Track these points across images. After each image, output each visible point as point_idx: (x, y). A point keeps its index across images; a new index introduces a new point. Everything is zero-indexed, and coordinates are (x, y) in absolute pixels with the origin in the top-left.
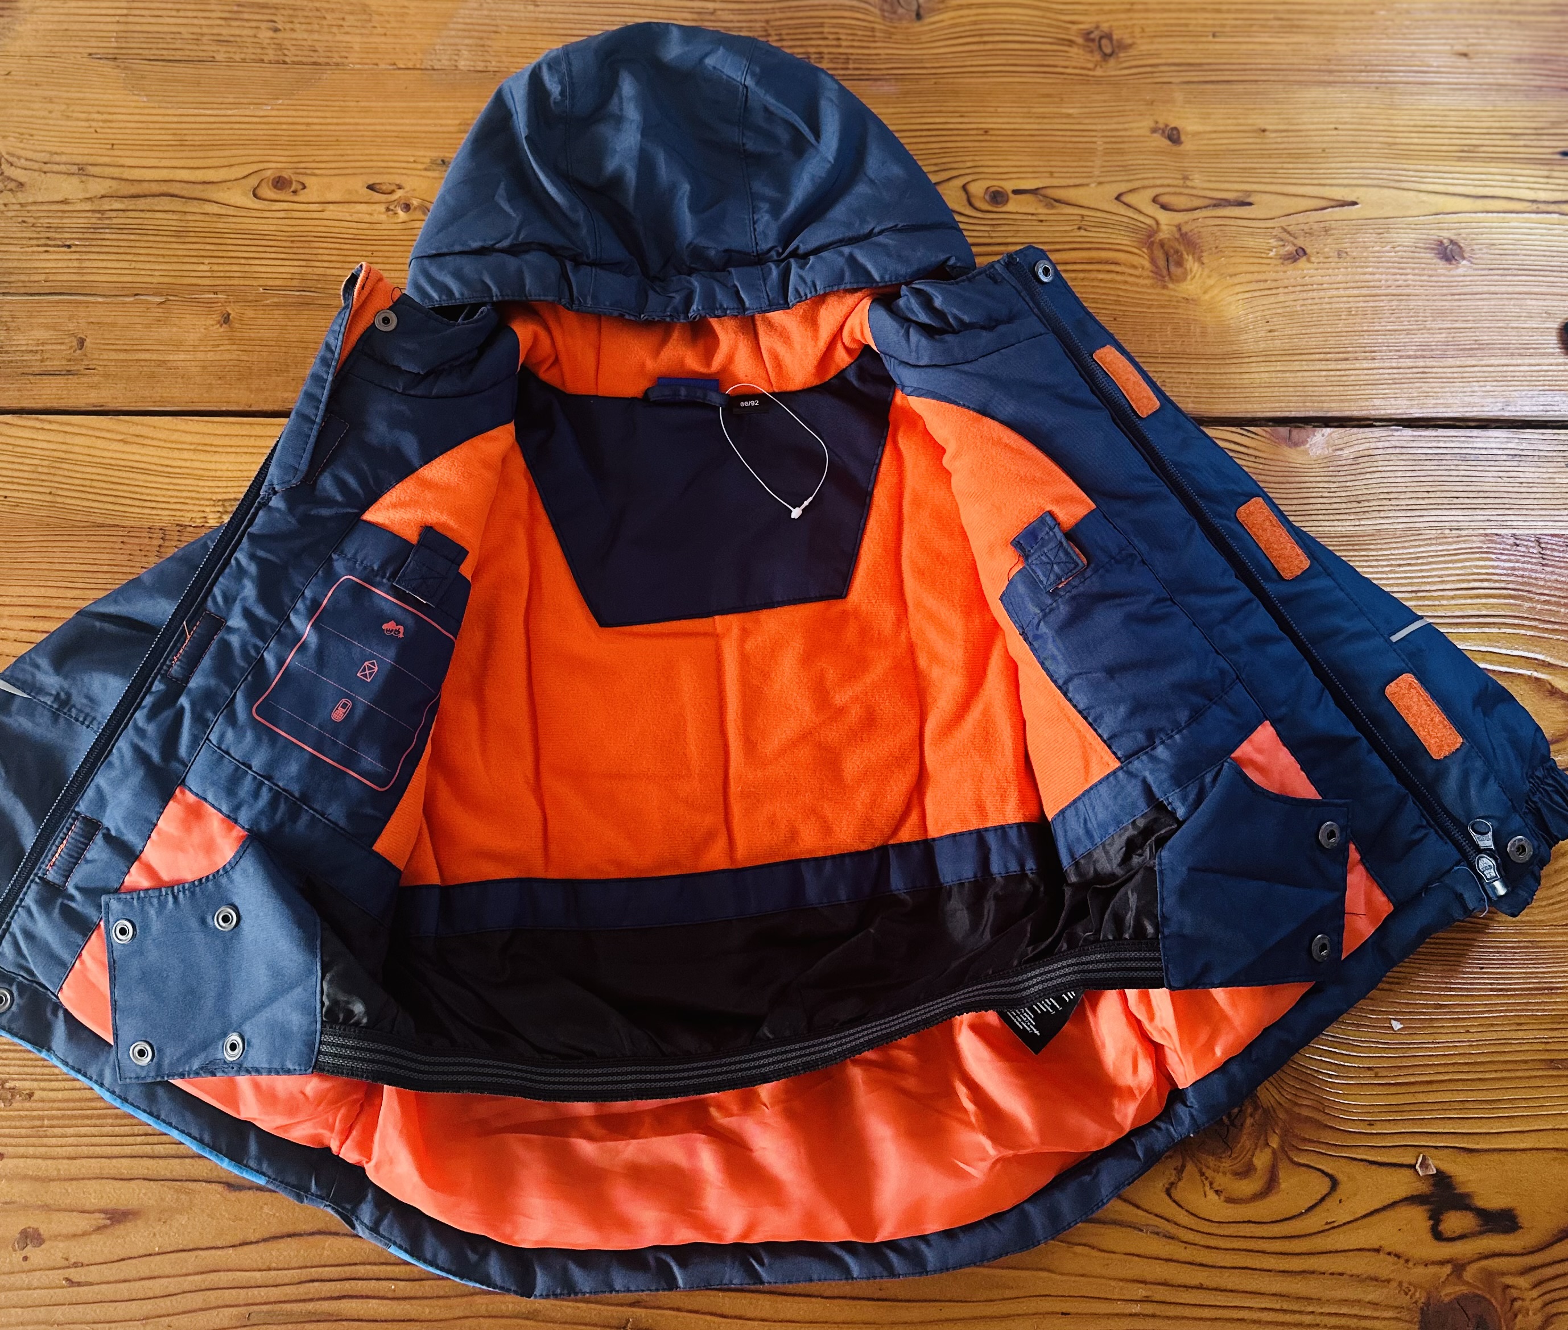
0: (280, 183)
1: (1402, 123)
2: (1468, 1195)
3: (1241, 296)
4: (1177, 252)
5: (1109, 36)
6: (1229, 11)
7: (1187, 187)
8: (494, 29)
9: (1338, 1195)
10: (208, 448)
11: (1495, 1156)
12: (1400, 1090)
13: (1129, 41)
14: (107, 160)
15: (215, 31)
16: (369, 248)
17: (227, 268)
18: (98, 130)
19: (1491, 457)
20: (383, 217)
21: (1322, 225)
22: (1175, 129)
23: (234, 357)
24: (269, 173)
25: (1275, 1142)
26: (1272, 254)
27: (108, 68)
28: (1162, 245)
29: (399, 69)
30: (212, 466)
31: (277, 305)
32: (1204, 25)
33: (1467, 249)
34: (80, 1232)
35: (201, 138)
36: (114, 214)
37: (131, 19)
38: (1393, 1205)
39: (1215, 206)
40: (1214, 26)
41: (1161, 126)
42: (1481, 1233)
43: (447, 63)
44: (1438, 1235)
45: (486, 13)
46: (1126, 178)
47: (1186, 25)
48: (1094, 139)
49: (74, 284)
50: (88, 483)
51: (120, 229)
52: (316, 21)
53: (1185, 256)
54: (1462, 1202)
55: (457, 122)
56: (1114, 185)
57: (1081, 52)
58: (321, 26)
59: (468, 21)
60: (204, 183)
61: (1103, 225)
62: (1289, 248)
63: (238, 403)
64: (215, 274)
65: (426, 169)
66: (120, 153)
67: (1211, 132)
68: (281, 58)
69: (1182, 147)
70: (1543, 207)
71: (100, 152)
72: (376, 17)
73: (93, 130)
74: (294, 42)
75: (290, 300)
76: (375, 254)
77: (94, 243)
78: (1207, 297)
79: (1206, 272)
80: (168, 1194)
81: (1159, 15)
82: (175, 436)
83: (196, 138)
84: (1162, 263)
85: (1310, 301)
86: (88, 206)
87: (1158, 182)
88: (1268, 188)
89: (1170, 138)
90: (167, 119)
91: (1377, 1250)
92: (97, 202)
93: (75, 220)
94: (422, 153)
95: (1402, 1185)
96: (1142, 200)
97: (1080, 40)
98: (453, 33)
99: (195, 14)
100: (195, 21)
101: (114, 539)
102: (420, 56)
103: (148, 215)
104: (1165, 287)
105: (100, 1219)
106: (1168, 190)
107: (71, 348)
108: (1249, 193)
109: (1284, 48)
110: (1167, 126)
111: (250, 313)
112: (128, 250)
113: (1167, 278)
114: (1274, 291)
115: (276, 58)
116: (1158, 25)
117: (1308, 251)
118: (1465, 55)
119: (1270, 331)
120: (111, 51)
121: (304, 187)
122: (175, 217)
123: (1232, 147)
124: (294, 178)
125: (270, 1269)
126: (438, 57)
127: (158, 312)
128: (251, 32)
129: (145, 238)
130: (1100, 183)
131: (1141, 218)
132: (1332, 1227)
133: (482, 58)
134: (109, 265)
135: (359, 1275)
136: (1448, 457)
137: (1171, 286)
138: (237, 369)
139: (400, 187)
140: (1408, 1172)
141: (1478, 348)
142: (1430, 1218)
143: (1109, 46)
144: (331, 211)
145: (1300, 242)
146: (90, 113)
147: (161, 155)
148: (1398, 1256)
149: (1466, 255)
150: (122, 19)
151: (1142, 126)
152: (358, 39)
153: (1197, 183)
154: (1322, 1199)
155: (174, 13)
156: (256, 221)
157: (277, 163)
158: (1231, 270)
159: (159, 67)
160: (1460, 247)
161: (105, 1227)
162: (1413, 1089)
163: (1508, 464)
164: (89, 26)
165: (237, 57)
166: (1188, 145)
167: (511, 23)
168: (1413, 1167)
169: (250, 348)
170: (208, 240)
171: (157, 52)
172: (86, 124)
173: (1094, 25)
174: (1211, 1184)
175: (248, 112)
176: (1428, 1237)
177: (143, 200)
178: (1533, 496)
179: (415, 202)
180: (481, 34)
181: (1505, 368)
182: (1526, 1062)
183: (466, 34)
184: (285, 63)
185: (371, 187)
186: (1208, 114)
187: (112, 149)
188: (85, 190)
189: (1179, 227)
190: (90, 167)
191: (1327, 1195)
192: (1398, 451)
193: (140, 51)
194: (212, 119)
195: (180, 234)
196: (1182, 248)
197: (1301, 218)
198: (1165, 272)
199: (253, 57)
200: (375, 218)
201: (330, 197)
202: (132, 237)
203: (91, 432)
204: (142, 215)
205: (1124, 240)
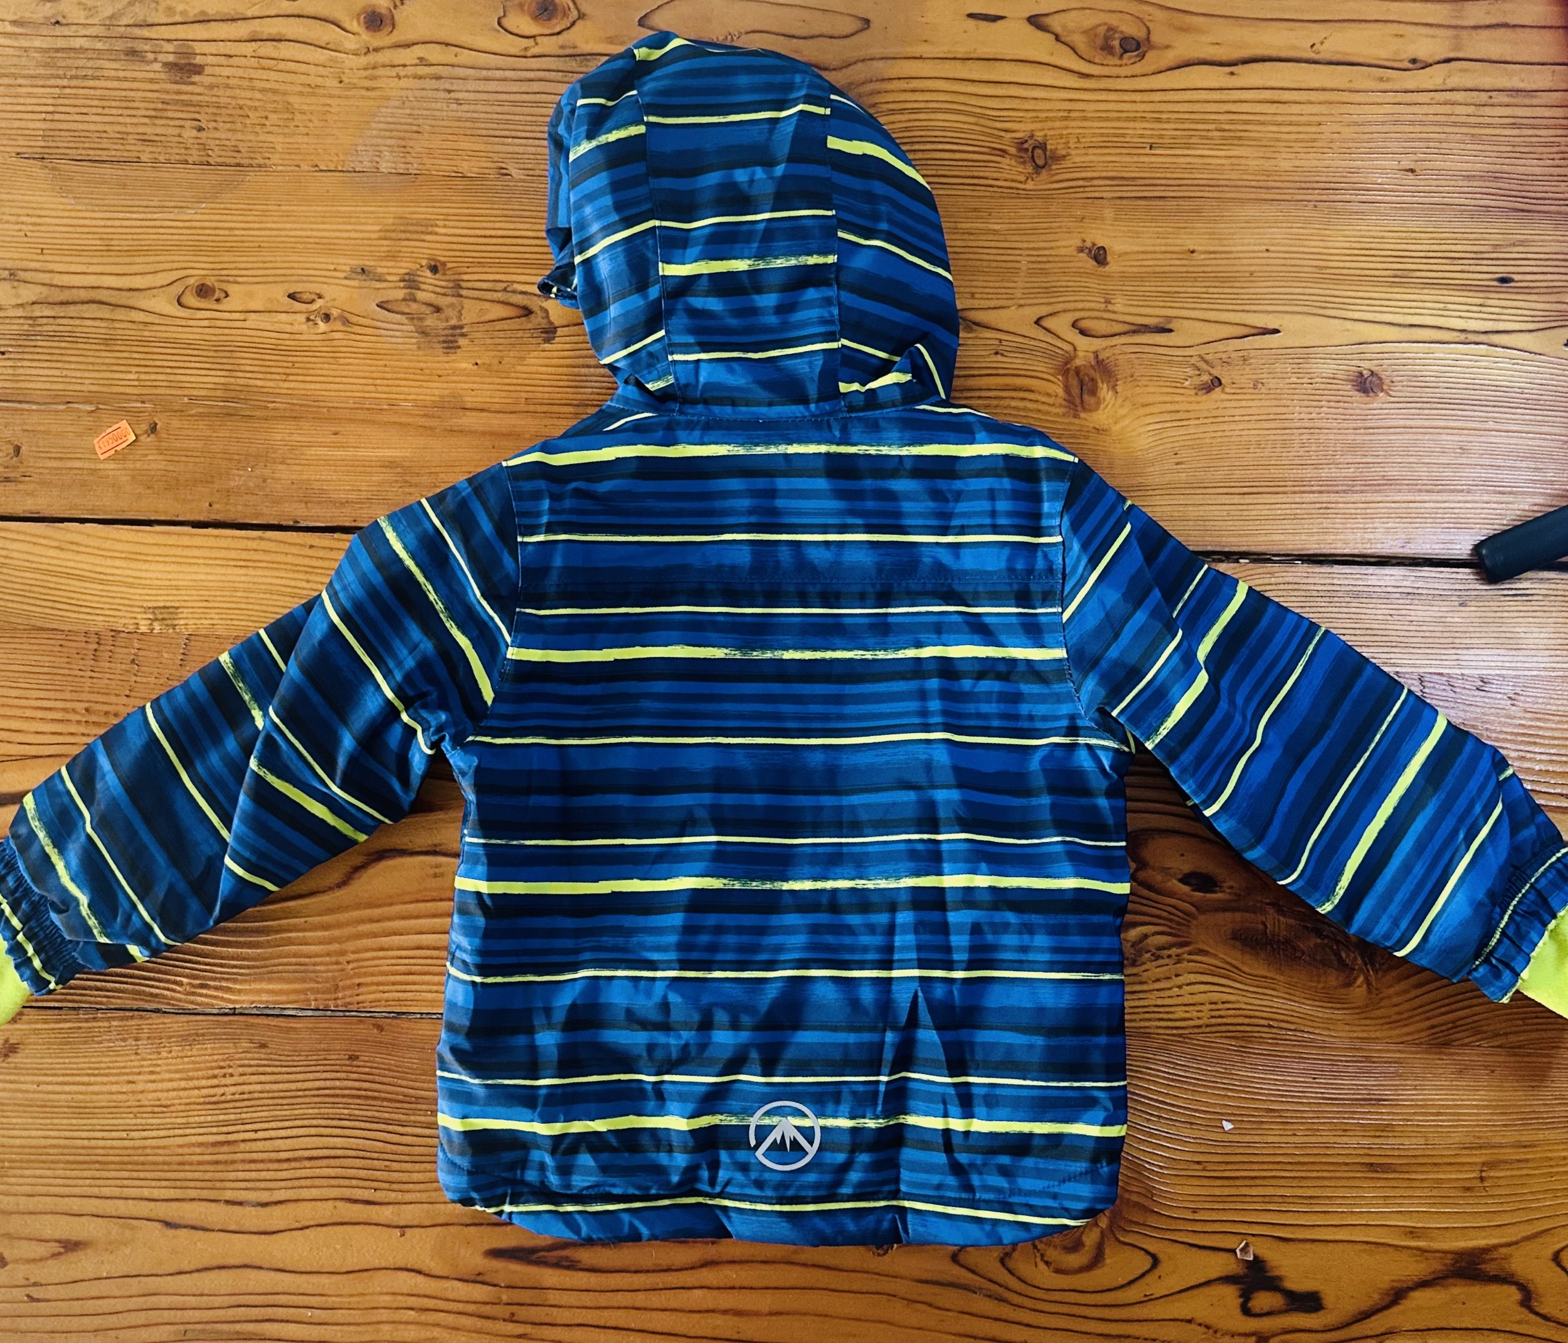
0: (203, 291)
1: (1337, 245)
2: (1280, 1278)
3: (1151, 427)
4: (1093, 380)
5: (1043, 146)
6: (1168, 121)
7: (1109, 311)
8: (415, 128)
9: (1157, 1272)
10: (139, 557)
11: (1308, 1246)
12: (1226, 1182)
13: (1064, 152)
14: (37, 265)
15: (141, 130)
16: (290, 359)
17: (153, 377)
18: (29, 234)
19: (1386, 596)
20: (304, 327)
21: (1241, 354)
22: (1103, 248)
23: (161, 467)
24: (191, 281)
25: (1104, 1222)
26: (1187, 383)
27: (35, 167)
28: (1077, 371)
29: (321, 171)
30: (143, 574)
31: (201, 415)
32: (1142, 136)
33: (1387, 381)
34: (37, 1257)
35: (126, 243)
36: (45, 321)
37: (57, 117)
38: (1208, 1283)
39: (1134, 332)
40: (1152, 136)
41: (1088, 244)
42: (1286, 1311)
43: (369, 164)
44: (1246, 1311)
45: (408, 111)
46: (1047, 300)
47: (1123, 135)
48: (1019, 258)
49: (8, 391)
50: (27, 588)
51: (52, 336)
52: (240, 119)
53: (1100, 384)
54: (1273, 1284)
55: (378, 228)
56: (1035, 308)
57: (1013, 163)
58: (245, 125)
59: (390, 120)
60: (131, 290)
61: (1020, 350)
62: (1206, 378)
63: (166, 513)
64: (142, 383)
65: (346, 278)
66: (49, 258)
67: (1138, 252)
68: (205, 158)
69: (1107, 269)
70: (1472, 337)
71: (30, 256)
72: (298, 116)
73: (22, 234)
74: (217, 142)
75: (214, 411)
76: (297, 365)
77: (27, 350)
78: (1117, 427)
79: (1120, 401)
80: (114, 1229)
81: (1096, 124)
82: (108, 544)
83: (123, 243)
84: (1076, 391)
85: (1219, 434)
86: (20, 312)
87: (1080, 305)
88: (1193, 314)
89: (1096, 258)
90: (94, 222)
91: (1189, 1321)
92: (29, 308)
93: (8, 327)
94: (342, 261)
95: (1220, 1265)
96: (1061, 325)
97: (1013, 150)
98: (374, 132)
99: (120, 112)
100: (121, 119)
101: (52, 642)
102: (342, 157)
103: (77, 322)
104: (1076, 416)
105: (56, 1248)
106: (1087, 314)
107: (8, 455)
108: (1169, 319)
109: (1223, 161)
110: (1094, 245)
111: (175, 423)
112: (60, 358)
113: (1079, 408)
114: (1185, 423)
115: (201, 159)
116: (1094, 135)
117: (1223, 381)
118: (1412, 171)
119: (1177, 464)
120: (39, 150)
121: (227, 296)
122: (103, 324)
123: (1158, 269)
124: (216, 284)
125: (201, 1295)
126: (360, 159)
127: (87, 421)
128: (177, 131)
129: (75, 346)
130: (1021, 306)
131: (1059, 343)
132: (1149, 1299)
133: (403, 160)
134: (41, 372)
135: (280, 1303)
136: (1339, 594)
137: (1082, 415)
138: (164, 478)
139: (320, 297)
140: (1229, 1255)
141: (1388, 483)
142: (1241, 1296)
143: (1043, 156)
144: (253, 320)
145: (1215, 372)
146: (19, 215)
147: (89, 260)
148: (1208, 1327)
149: (1385, 387)
150: (49, 117)
151: (1068, 244)
152: (281, 139)
153: (1118, 307)
154: (1143, 1275)
155: (100, 111)
156: (180, 329)
157: (200, 270)
158: (1145, 401)
159: (86, 168)
160: (1380, 379)
161: (60, 1254)
162: (1238, 1183)
163: (1401, 601)
164: (17, 124)
165: (162, 158)
166: (1114, 266)
167: (433, 123)
168: (1233, 1251)
169: (176, 459)
170: (135, 349)
171: (84, 152)
172: (17, 227)
173: (1029, 134)
174: (1042, 1256)
175: (171, 216)
176: (1237, 1312)
177: (72, 307)
178: (1422, 634)
179: (335, 313)
180: (402, 134)
181: (1411, 505)
182: (1347, 1164)
183: (388, 134)
184: (209, 164)
185: (292, 296)
186: (1138, 233)
187: (42, 253)
188: (17, 296)
189: (1096, 354)
190: (20, 273)
191: (1148, 1272)
192: (1290, 587)
193: (68, 151)
194: (138, 223)
195: (108, 342)
196: (1097, 376)
197: (1220, 346)
198: (1078, 401)
199: (178, 157)
200: (296, 328)
201: (253, 306)
202: (63, 345)
203: (28, 538)
204: (71, 322)
205: (1041, 366)
